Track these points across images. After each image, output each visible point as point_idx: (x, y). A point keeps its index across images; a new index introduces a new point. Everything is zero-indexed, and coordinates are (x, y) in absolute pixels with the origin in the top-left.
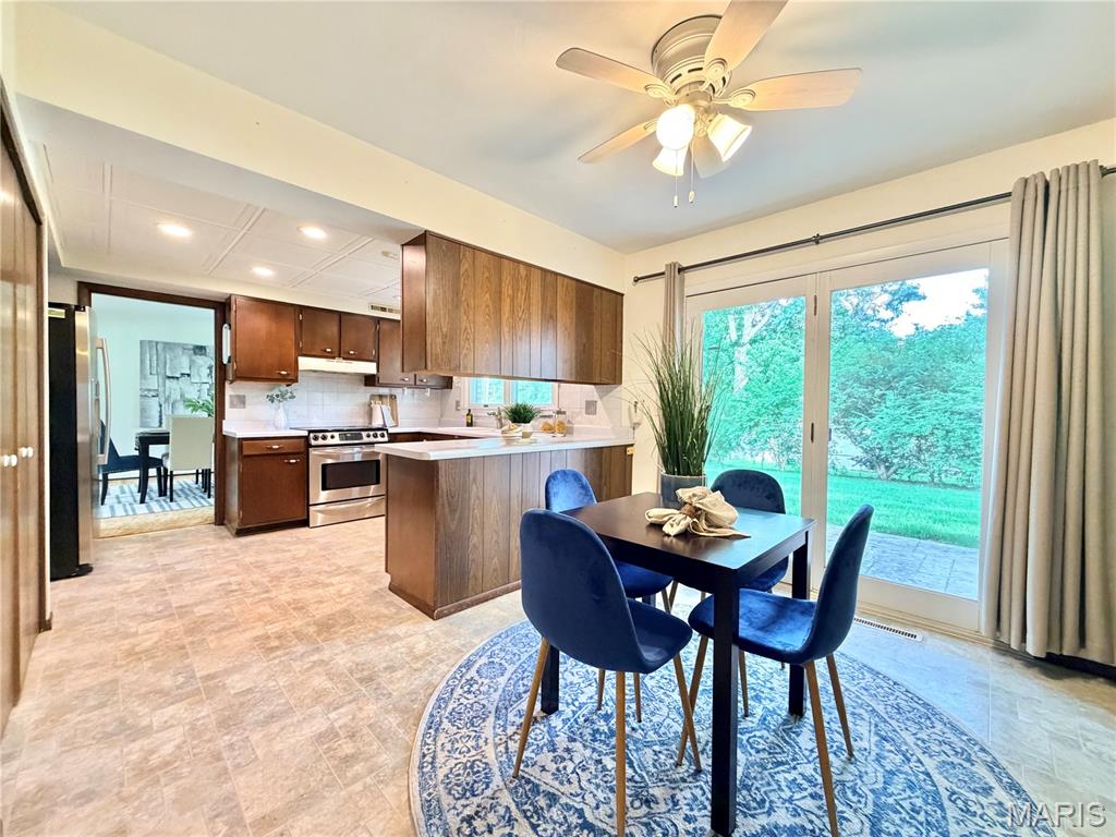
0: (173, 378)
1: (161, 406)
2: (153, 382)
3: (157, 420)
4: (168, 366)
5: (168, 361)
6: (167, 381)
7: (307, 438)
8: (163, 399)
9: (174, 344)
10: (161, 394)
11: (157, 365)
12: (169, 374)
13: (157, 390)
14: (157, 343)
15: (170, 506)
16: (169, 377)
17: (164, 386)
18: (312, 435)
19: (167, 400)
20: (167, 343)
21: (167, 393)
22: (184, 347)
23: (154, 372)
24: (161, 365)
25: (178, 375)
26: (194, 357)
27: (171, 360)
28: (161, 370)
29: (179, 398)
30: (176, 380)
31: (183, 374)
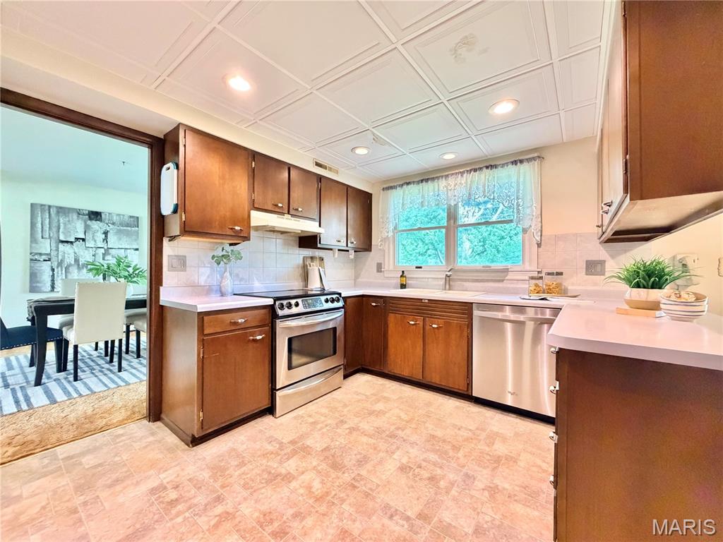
0: (67, 242)
1: (53, 270)
2: (45, 247)
3: (49, 284)
4: (61, 230)
5: (61, 225)
6: (61, 245)
7: (272, 307)
8: (56, 264)
9: (69, 209)
10: (54, 259)
11: (50, 228)
12: (62, 238)
13: (49, 254)
14: (50, 207)
15: (76, 390)
16: (63, 242)
17: (57, 249)
18: (277, 303)
19: (60, 264)
20: (61, 208)
21: (60, 258)
22: (79, 213)
23: (47, 236)
24: (54, 230)
25: (73, 240)
26: (89, 222)
27: (65, 224)
28: (54, 234)
29: (73, 262)
30: (69, 245)
31: (77, 239)
